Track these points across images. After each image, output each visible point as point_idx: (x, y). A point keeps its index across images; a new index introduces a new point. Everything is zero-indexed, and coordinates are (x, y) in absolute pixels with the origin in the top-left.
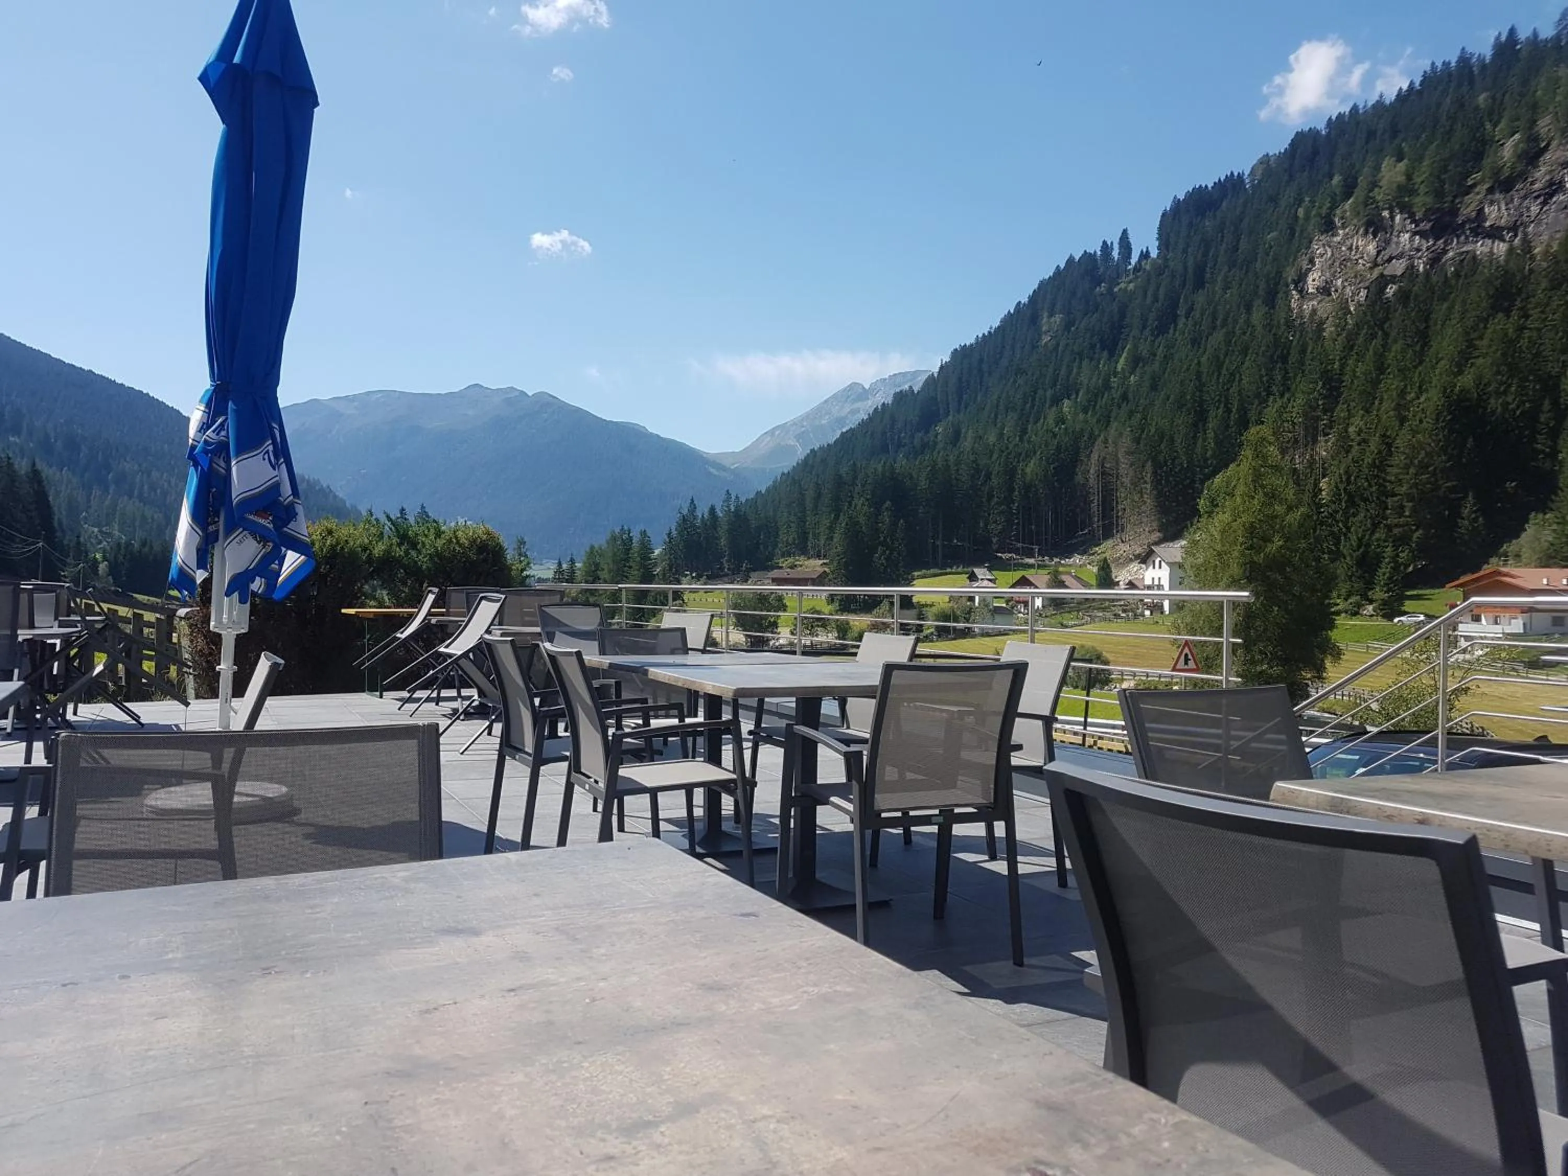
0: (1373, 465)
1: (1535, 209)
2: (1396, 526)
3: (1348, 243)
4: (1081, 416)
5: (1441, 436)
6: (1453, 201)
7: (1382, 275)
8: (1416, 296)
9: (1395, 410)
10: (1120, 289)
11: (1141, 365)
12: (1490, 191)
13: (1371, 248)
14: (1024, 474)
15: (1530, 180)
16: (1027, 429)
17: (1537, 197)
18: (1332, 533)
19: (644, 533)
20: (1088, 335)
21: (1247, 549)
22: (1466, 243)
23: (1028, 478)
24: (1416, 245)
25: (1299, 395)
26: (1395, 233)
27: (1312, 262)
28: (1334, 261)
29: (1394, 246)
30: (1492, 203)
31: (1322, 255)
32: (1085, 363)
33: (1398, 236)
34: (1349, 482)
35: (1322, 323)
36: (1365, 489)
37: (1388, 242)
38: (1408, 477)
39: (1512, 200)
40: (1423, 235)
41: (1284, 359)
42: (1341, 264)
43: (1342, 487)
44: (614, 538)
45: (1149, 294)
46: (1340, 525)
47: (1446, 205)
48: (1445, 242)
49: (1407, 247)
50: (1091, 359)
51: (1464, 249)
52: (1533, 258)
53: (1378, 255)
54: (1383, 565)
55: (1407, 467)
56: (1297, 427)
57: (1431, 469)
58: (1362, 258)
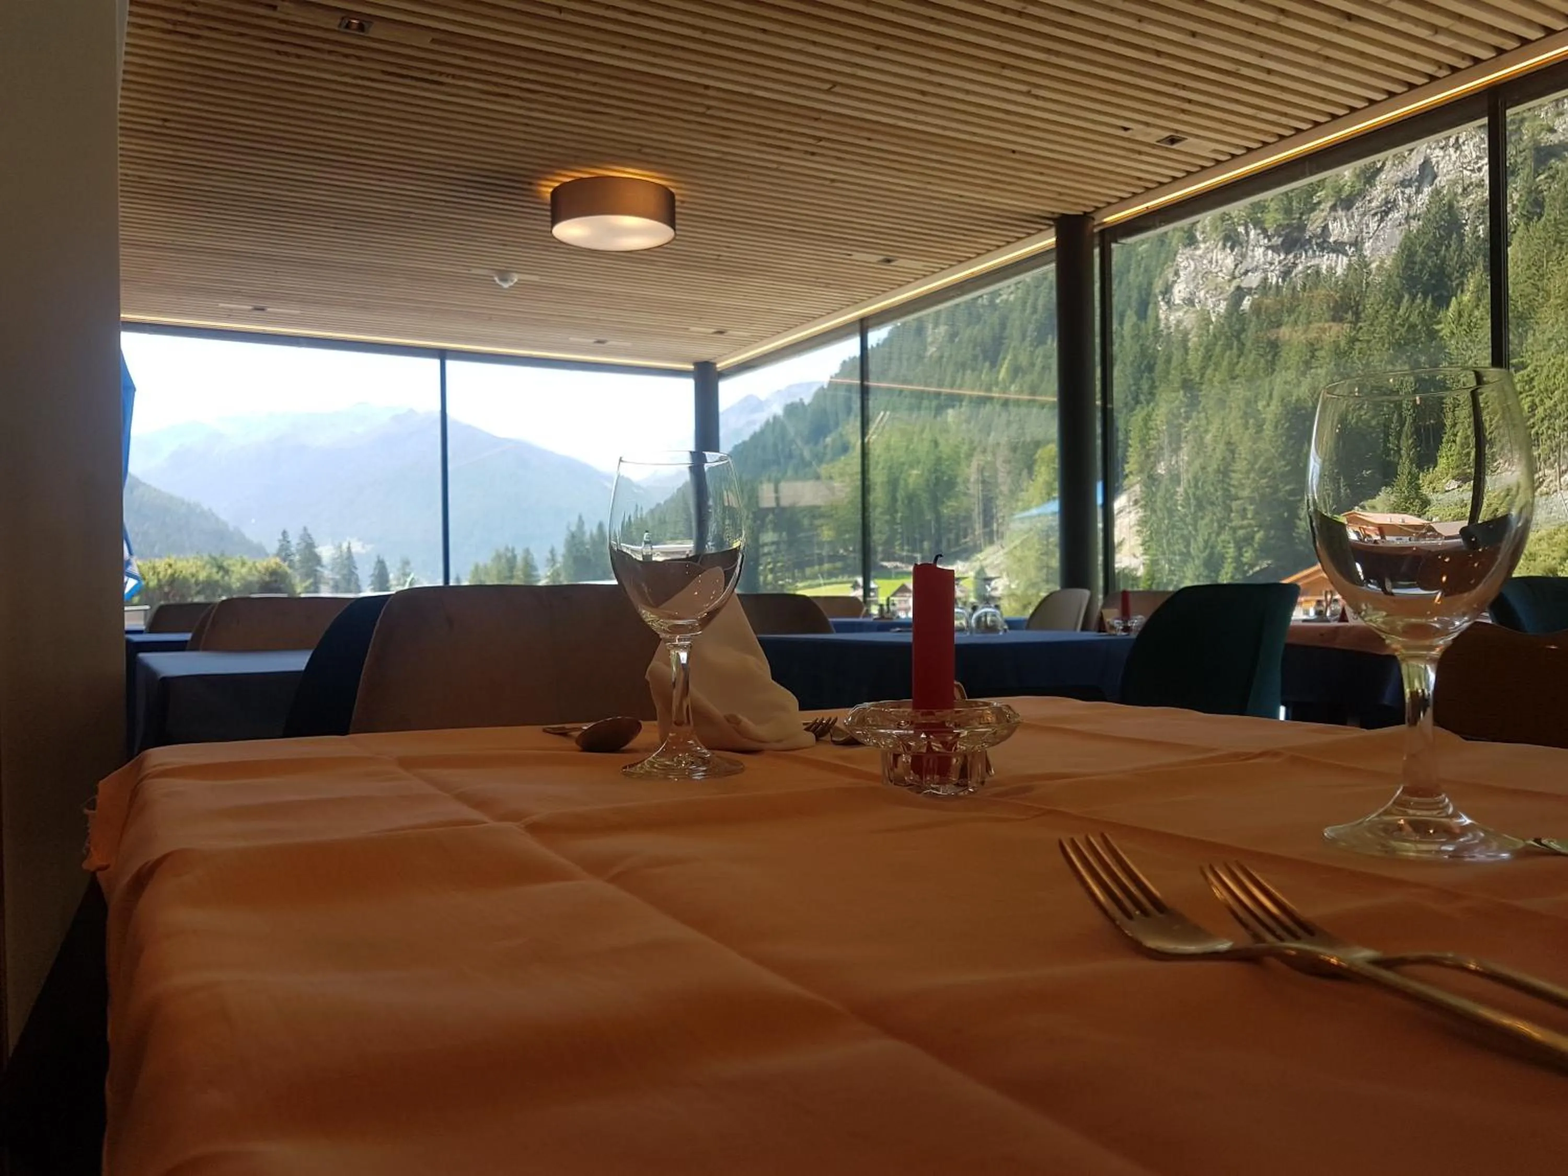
0: (1218, 471)
1: (1373, 225)
2: (1241, 527)
3: (1209, 256)
4: (964, 426)
5: (1279, 443)
6: (1300, 218)
7: (1239, 288)
8: (1267, 308)
9: (1241, 418)
10: (1002, 301)
11: (1020, 375)
12: (1333, 208)
13: (1230, 262)
14: (907, 485)
15: (1368, 198)
16: (912, 439)
17: (1375, 214)
18: (1182, 536)
19: (527, 551)
20: (971, 345)
21: (1042, 554)
22: (1314, 256)
23: (911, 487)
24: (1269, 259)
25: (1162, 404)
26: (1251, 248)
27: (1177, 273)
28: (1197, 274)
29: (1249, 260)
30: (1335, 220)
31: (1185, 268)
32: (969, 372)
33: (1253, 251)
34: (1196, 486)
35: (1186, 334)
36: (1211, 494)
37: (1244, 256)
38: (1249, 481)
39: (1353, 217)
40: (1274, 249)
41: (1151, 368)
42: (1203, 277)
43: (1190, 492)
44: (499, 557)
45: (1029, 304)
46: (1190, 528)
47: (1294, 221)
48: (1295, 256)
49: (1262, 260)
50: (973, 370)
51: (1312, 263)
52: (1369, 273)
53: (1235, 268)
54: (1226, 565)
55: (1248, 472)
56: (1161, 435)
57: (1270, 473)
58: (1221, 271)
